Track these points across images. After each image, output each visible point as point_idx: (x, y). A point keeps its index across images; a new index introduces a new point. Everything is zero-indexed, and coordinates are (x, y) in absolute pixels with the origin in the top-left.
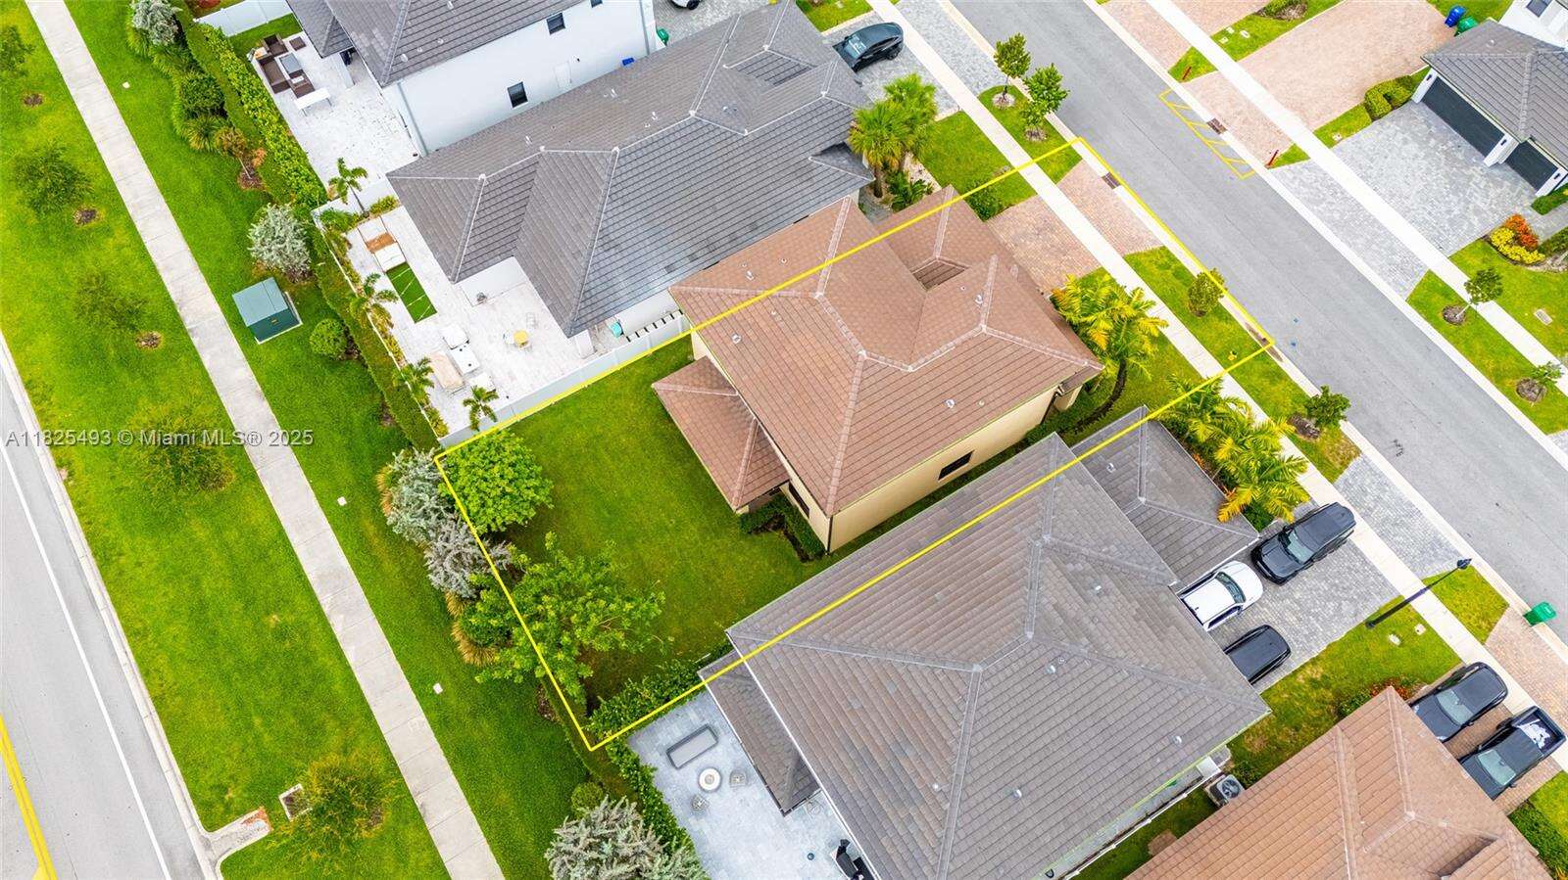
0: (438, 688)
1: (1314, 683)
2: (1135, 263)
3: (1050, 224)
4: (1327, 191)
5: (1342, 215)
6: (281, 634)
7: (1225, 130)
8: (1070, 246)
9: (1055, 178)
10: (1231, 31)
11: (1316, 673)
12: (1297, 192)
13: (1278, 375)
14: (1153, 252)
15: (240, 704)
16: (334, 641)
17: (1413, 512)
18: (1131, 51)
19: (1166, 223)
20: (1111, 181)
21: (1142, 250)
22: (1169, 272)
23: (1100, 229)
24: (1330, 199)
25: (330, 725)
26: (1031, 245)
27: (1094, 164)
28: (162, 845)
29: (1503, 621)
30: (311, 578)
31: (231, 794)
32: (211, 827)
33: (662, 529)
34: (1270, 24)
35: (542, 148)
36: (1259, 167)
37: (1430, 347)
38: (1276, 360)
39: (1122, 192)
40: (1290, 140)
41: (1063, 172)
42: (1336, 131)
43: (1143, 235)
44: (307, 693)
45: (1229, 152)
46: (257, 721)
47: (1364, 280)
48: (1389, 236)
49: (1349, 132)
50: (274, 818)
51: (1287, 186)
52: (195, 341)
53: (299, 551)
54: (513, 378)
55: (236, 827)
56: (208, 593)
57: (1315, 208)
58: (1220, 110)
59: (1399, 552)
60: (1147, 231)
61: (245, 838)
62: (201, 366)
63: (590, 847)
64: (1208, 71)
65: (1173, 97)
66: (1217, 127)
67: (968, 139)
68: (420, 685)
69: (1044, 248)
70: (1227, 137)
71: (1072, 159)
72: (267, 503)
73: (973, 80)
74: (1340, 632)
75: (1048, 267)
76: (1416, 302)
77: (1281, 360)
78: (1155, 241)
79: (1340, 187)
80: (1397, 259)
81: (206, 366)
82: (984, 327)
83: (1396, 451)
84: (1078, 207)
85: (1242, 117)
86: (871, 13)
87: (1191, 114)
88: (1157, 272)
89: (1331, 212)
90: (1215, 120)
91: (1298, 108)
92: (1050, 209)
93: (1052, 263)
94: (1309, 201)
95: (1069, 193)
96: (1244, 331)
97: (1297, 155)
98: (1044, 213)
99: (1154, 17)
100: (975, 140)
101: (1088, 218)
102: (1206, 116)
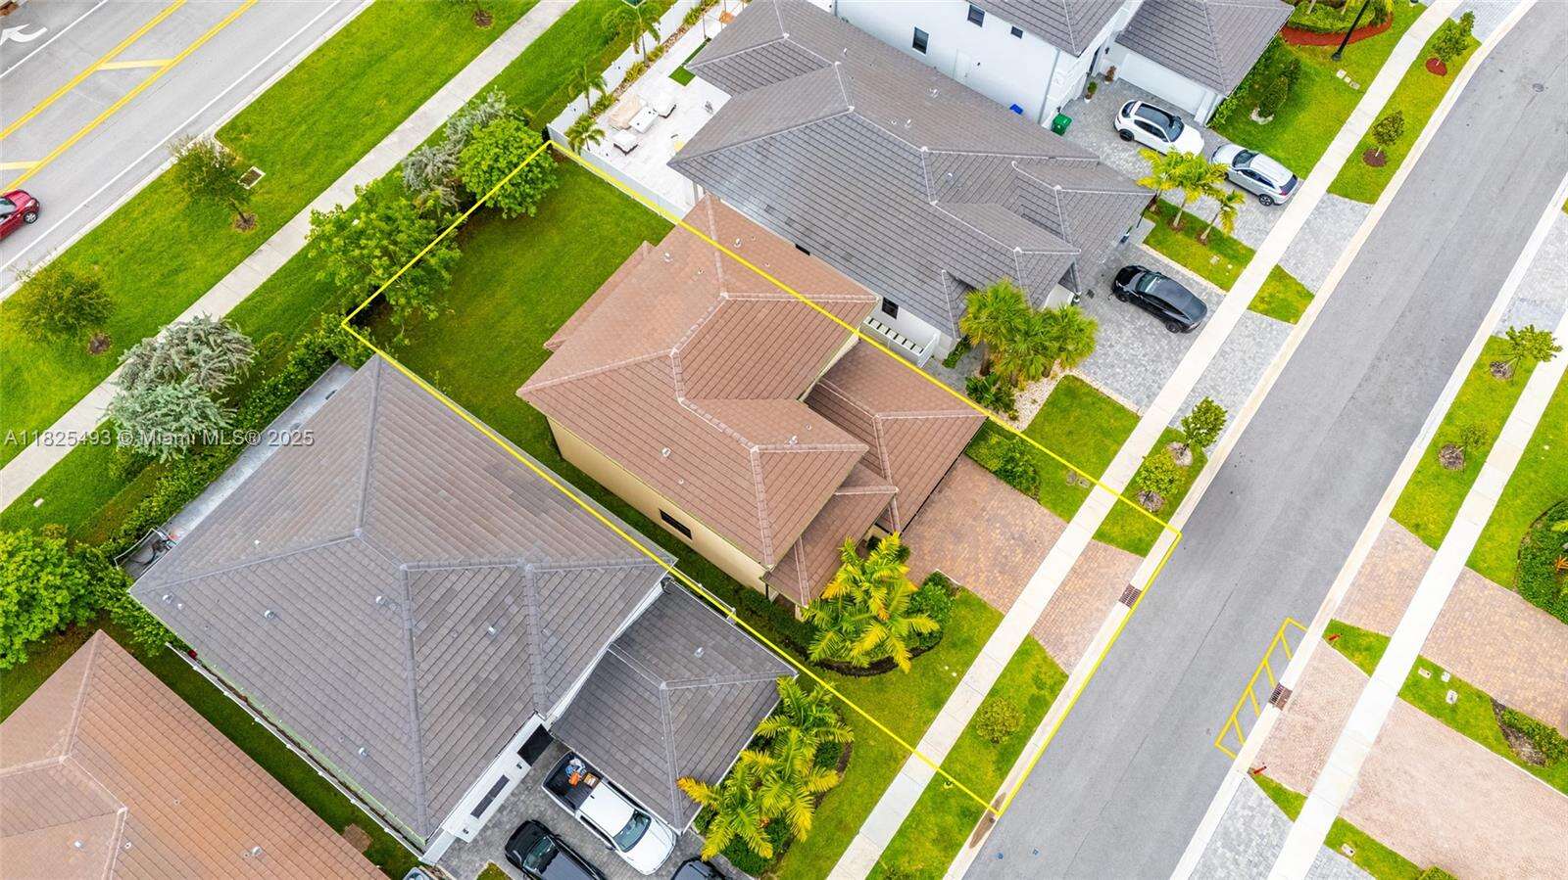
2: (1027, 650)
3: (1035, 549)
4: (1254, 854)
6: (373, 112)
7: (1281, 708)
8: (1017, 578)
9: (1100, 535)
10: (1446, 678)
12: (1231, 815)
13: (948, 846)
14: (1053, 665)
15: (314, 113)
16: (374, 145)
18: (1337, 570)
19: (1101, 668)
20: (1130, 596)
21: (1050, 652)
22: (1034, 690)
23: (1055, 601)
24: (1241, 860)
25: (310, 171)
26: (996, 535)
27: (1144, 572)
28: (201, 115)
30: (422, 108)
31: (245, 137)
32: (220, 135)
34: (1490, 725)
35: (838, 63)
36: (1245, 760)
38: (970, 839)
39: (1120, 613)
40: (1309, 790)
41: (1111, 541)
42: (1357, 846)
43: (1072, 649)
44: (331, 146)
45: (1248, 720)
46: (304, 127)
49: (1366, 863)
51: (1234, 801)
53: (442, 91)
54: (645, 162)
57: (1219, 844)
58: (1307, 694)
60: (1080, 654)
64: (1361, 666)
65: (1296, 636)
66: (1279, 696)
67: (1107, 434)
69: (999, 550)
70: (1271, 712)
71: (1141, 548)
72: (474, 57)
75: (977, 560)
77: (973, 844)
78: (1069, 665)
79: (1269, 868)
82: (756, 449)
84: (1073, 570)
85: (1311, 722)
86: (1221, 292)
87: (1281, 661)
88: (1027, 676)
89: (1223, 865)
90: (1289, 692)
91: (1367, 790)
92: (1054, 541)
93: (983, 562)
94: (1224, 834)
95: (1087, 555)
96: (993, 790)
97: (1288, 803)
98: (1047, 537)
99: (1409, 583)
100: (1108, 442)
101: (1064, 584)
102: (1289, 680)
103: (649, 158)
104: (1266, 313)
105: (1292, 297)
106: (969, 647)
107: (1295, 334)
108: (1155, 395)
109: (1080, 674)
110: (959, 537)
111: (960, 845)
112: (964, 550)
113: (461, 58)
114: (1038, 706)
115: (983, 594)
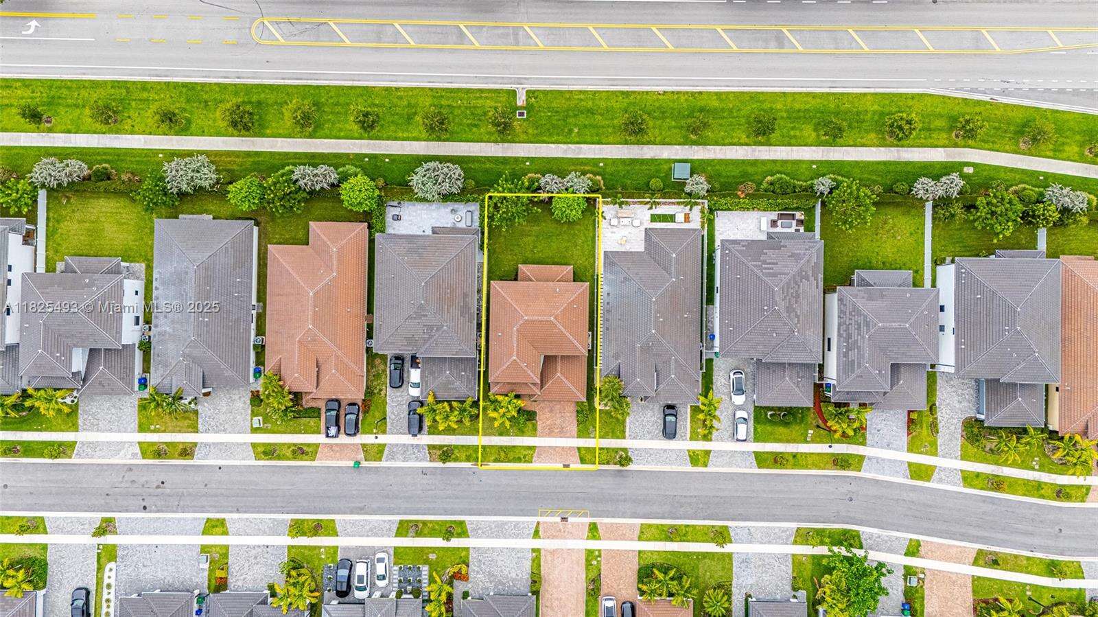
0: (528, 163)
1: (381, 390)
3: (562, 433)
4: (517, 533)
5: (506, 529)
6: (571, 131)
7: (561, 521)
8: (550, 433)
9: (579, 449)
10: (599, 559)
11: (383, 393)
12: (523, 523)
13: (468, 459)
14: (532, 457)
15: (557, 112)
16: (559, 143)
17: (405, 460)
18: (613, 517)
19: (540, 470)
20: (566, 466)
21: (535, 454)
22: (522, 456)
23: (549, 447)
25: (535, 132)
26: (559, 421)
27: (576, 466)
28: (531, 78)
29: (362, 456)
30: (582, 146)
31: (533, 99)
32: (527, 91)
33: (535, 247)
34: (593, 575)
35: (674, 280)
36: (541, 519)
37: (446, 513)
38: (473, 463)
39: (560, 466)
40: (543, 538)
41: (579, 452)
42: (536, 556)
43: (540, 459)
44: (549, 130)
45: (552, 514)
46: (549, 114)
47: (480, 514)
48: (488, 537)
49: (533, 560)
50: (521, 108)
51: (527, 521)
52: (687, 147)
53: (593, 146)
54: (612, 232)
55: (524, 98)
56: (596, 116)
57: (514, 523)
58: (570, 526)
59: (397, 445)
60: (540, 462)
61: (519, 99)
62: (675, 144)
63: (451, 176)
64: (588, 536)
65: (585, 515)
66: (564, 519)
67: (613, 432)
68: (532, 159)
69: (555, 424)
70: (558, 519)
71: (583, 461)
72: (614, 144)
73: (636, 452)
74: (388, 409)
75: (547, 420)
76: (462, 523)
77: (473, 465)
78: (535, 461)
79: (516, 538)
80: (480, 532)
81: (675, 146)
82: (515, 358)
83: (424, 472)
84: (563, 448)
85: (562, 531)
86: (688, 439)
87: (575, 515)
88: (525, 453)
89: (509, 527)
90: (567, 521)
91: (553, 552)
92: (568, 437)
93: (548, 422)
94: (517, 524)
95: (571, 448)
96: (489, 462)
97: (536, 534)
98: (568, 434)
99: (623, 537)
100: (611, 434)
101: (557, 447)
102: (570, 520)
103: (614, 233)
104: (690, 456)
105: (702, 461)
106: (522, 433)
107: (689, 468)
108: (636, 439)
109: (535, 466)
110: (551, 411)
111: (470, 462)
112: (548, 415)
113: (611, 139)
114: (518, 460)
115: (539, 428)
